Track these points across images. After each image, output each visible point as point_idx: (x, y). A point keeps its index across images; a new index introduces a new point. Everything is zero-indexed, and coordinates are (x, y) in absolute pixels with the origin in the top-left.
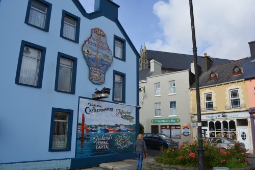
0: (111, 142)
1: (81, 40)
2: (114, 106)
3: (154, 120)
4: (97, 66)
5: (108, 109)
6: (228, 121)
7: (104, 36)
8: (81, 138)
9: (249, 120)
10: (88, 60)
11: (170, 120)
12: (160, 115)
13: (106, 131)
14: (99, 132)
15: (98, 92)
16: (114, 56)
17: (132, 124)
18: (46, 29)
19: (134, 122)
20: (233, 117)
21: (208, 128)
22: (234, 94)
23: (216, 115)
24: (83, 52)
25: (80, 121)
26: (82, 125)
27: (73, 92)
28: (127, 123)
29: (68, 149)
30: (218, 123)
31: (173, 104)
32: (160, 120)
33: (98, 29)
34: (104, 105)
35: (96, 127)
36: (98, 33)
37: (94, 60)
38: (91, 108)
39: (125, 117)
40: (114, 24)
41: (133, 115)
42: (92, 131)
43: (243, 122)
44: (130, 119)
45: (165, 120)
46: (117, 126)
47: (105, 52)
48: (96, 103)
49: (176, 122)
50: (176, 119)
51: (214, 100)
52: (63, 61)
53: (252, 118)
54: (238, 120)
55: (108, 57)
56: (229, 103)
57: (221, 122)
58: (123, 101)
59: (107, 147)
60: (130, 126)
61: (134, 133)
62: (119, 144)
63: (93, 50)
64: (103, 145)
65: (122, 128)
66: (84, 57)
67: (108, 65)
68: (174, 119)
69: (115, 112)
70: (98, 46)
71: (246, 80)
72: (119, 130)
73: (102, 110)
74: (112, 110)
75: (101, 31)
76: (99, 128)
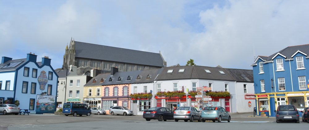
0: (46, 108)
1: (38, 77)
2: (48, 96)
3: (69, 99)
4: (42, 84)
5: (45, 98)
6: (95, 101)
7: (45, 73)
8: (37, 107)
9: (101, 101)
10: (39, 83)
11: (76, 99)
12: (71, 97)
13: (45, 105)
14: (42, 105)
15: (43, 93)
16: (48, 79)
17: (54, 102)
18: (28, 76)
19: (55, 102)
20: (97, 100)
21: (89, 104)
22: (99, 91)
23: (92, 99)
24: (38, 80)
25: (37, 102)
26: (37, 103)
27: (35, 93)
28: (52, 102)
29: (34, 109)
30: (92, 102)
31: (78, 92)
32: (71, 99)
33: (43, 71)
34: (44, 96)
35: (42, 103)
36: (43, 72)
37: (41, 82)
38: (40, 98)
39: (51, 100)
40: (49, 67)
41: (55, 99)
42: (40, 105)
43: (99, 102)
44: (53, 100)
45: (73, 99)
46: (48, 103)
47: (45, 79)
48: (42, 96)
49: (79, 101)
50: (79, 99)
51: (92, 92)
52: (32, 84)
53: (102, 100)
54: (98, 101)
55: (46, 80)
56: (96, 94)
57: (93, 101)
58: (51, 94)
59: (45, 110)
60: (53, 103)
61: (55, 105)
62: (49, 109)
63: (41, 79)
64: (43, 109)
65: (50, 104)
66: (39, 82)
67: (46, 83)
68: (78, 99)
69: (48, 98)
70: (43, 77)
71: (102, 85)
72: (49, 105)
73: (43, 98)
74: (47, 98)
75: (44, 71)
76: (42, 104)
